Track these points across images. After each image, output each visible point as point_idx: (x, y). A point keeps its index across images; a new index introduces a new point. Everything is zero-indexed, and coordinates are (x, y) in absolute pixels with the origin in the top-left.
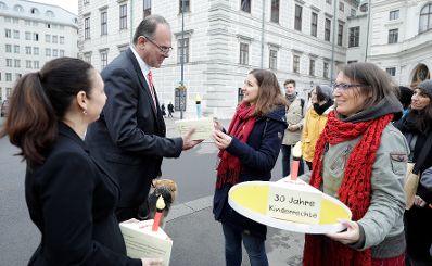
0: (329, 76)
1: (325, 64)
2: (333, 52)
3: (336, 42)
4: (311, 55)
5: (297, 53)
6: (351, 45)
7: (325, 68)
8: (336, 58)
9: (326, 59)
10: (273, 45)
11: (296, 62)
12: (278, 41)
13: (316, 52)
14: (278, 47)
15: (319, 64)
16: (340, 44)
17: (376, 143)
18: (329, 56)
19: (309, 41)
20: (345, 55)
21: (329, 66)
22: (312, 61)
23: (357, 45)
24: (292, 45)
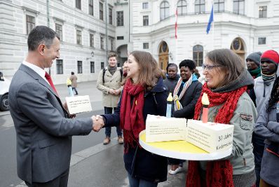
0: (105, 48)
1: (101, 38)
2: (106, 28)
3: (108, 21)
4: (90, 31)
5: (79, 28)
6: (118, 25)
7: (102, 41)
8: (109, 34)
9: (102, 34)
10: (57, 19)
11: (79, 36)
12: (63, 17)
13: (94, 28)
14: (62, 21)
15: (97, 38)
16: (111, 23)
17: (234, 107)
18: (104, 32)
19: (88, 19)
20: (114, 32)
21: (104, 40)
22: (91, 36)
23: (122, 25)
24: (75, 21)
